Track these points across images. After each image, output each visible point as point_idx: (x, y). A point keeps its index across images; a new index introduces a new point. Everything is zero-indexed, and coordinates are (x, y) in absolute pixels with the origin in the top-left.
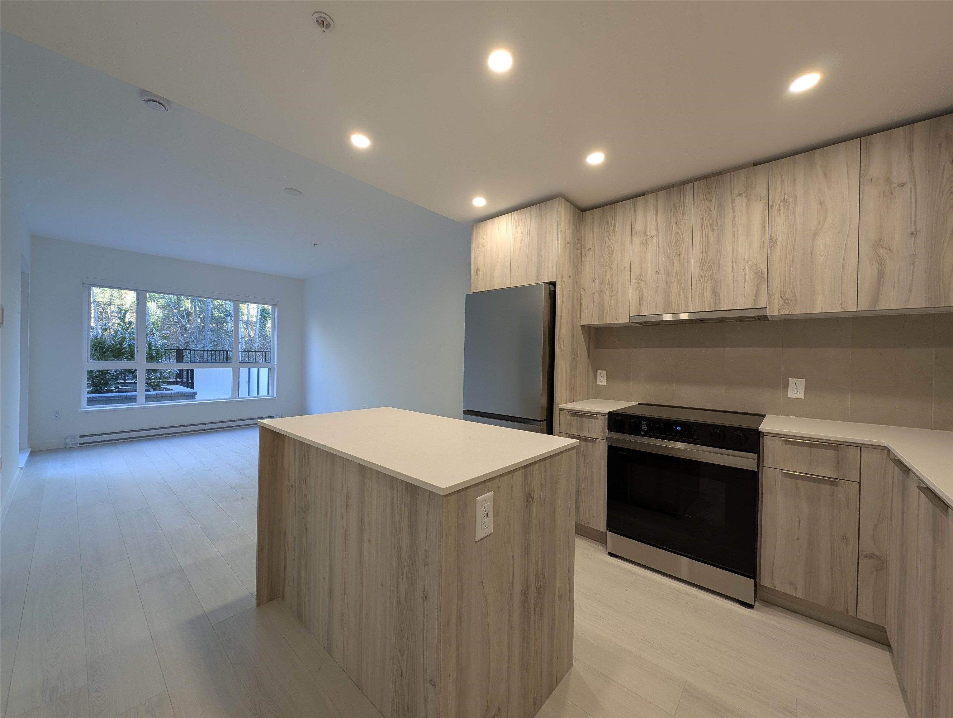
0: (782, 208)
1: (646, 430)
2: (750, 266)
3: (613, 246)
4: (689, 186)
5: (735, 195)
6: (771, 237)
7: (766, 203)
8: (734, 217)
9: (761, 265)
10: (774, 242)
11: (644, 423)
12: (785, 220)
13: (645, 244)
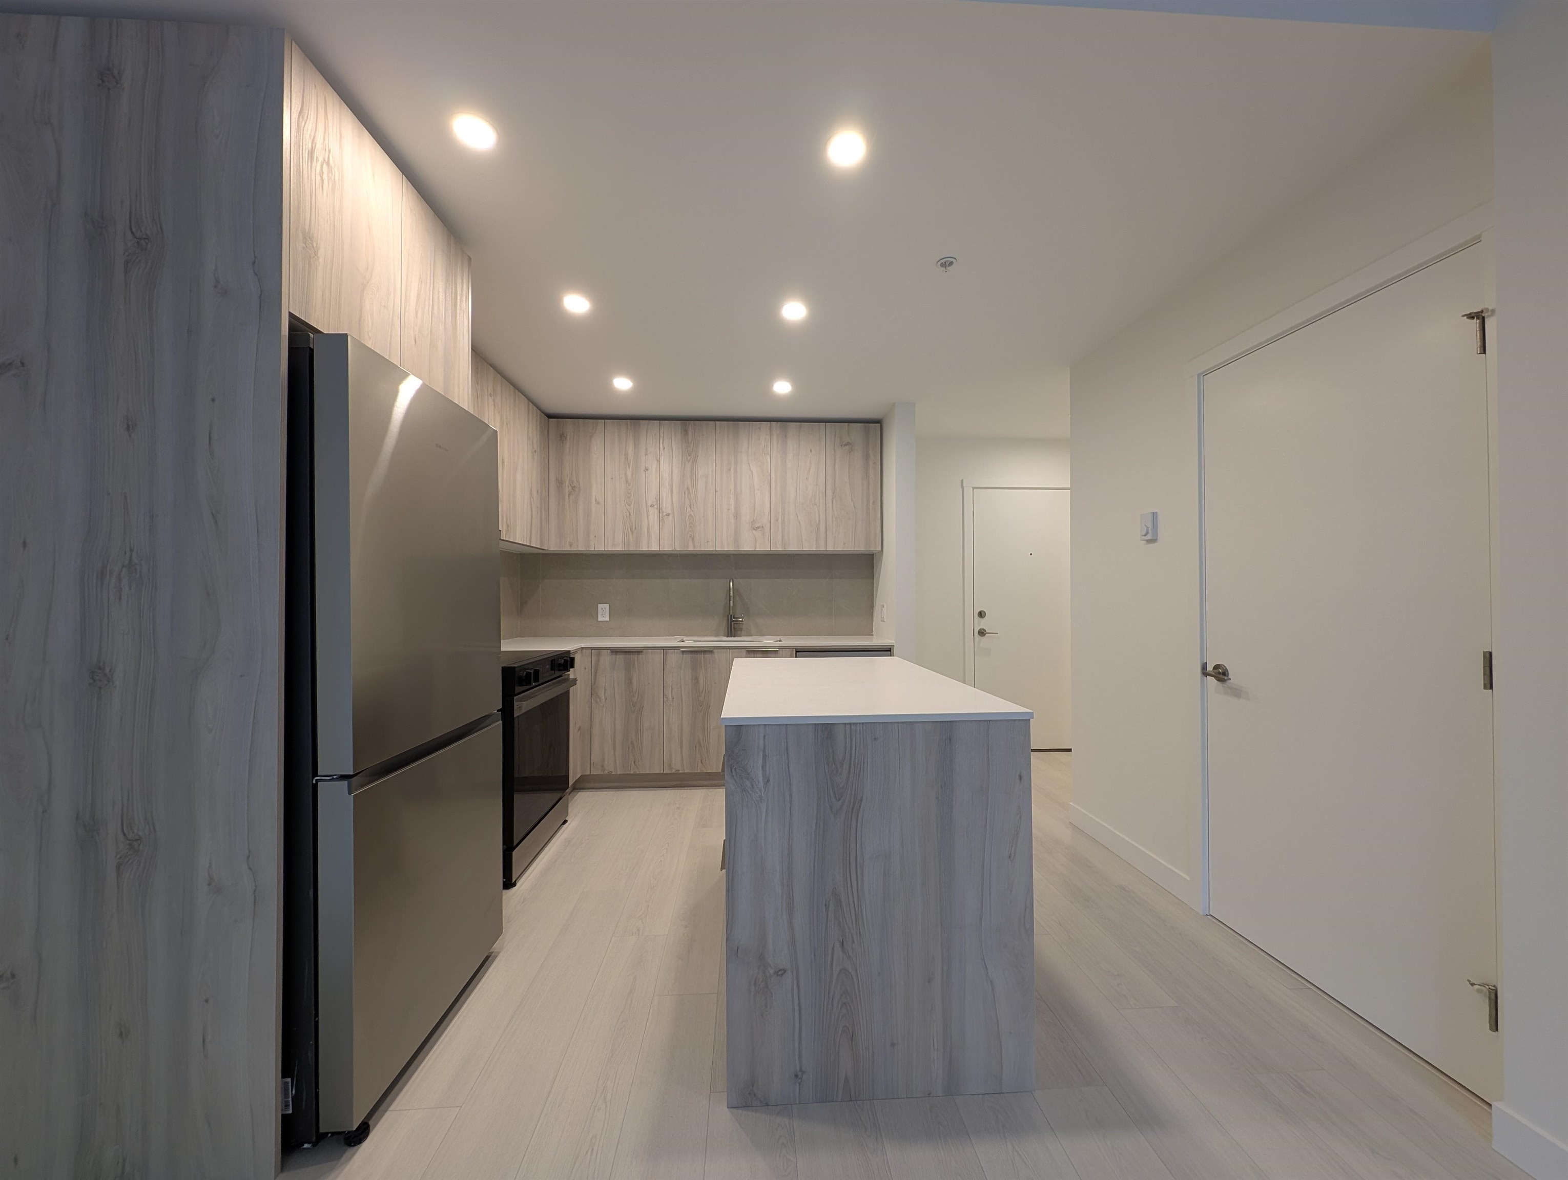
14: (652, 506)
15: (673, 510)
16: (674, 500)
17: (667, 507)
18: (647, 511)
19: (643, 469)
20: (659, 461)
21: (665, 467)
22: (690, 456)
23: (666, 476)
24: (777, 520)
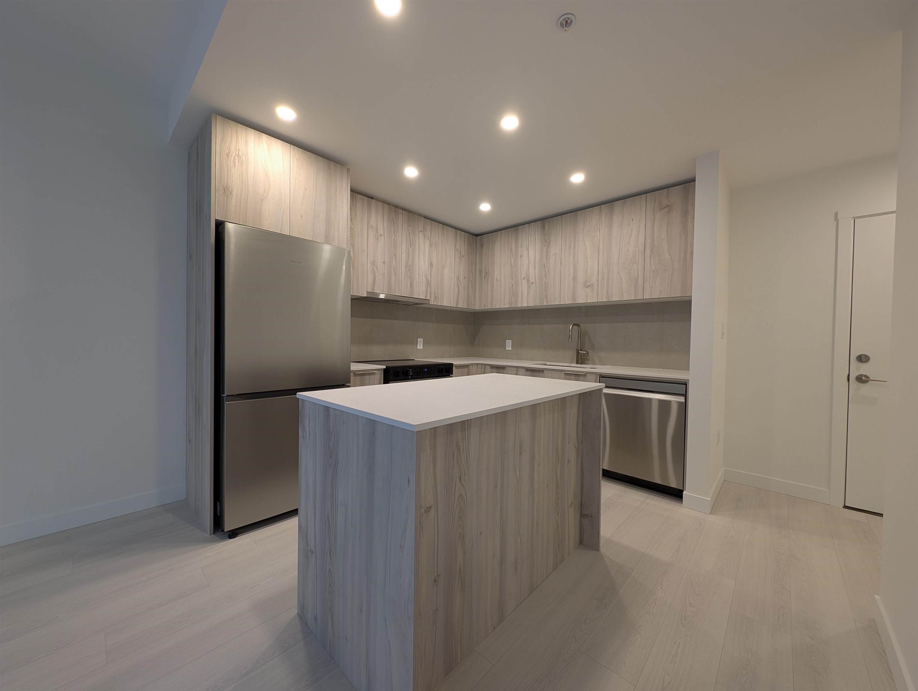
2: (424, 275)
5: (420, 231)
8: (419, 243)
9: (428, 276)
12: (436, 255)
13: (377, 237)
14: (524, 279)
15: (535, 279)
16: (536, 274)
17: (532, 279)
18: (521, 282)
19: (520, 256)
20: (528, 250)
21: (531, 252)
22: (546, 243)
23: (532, 258)
24: (603, 279)
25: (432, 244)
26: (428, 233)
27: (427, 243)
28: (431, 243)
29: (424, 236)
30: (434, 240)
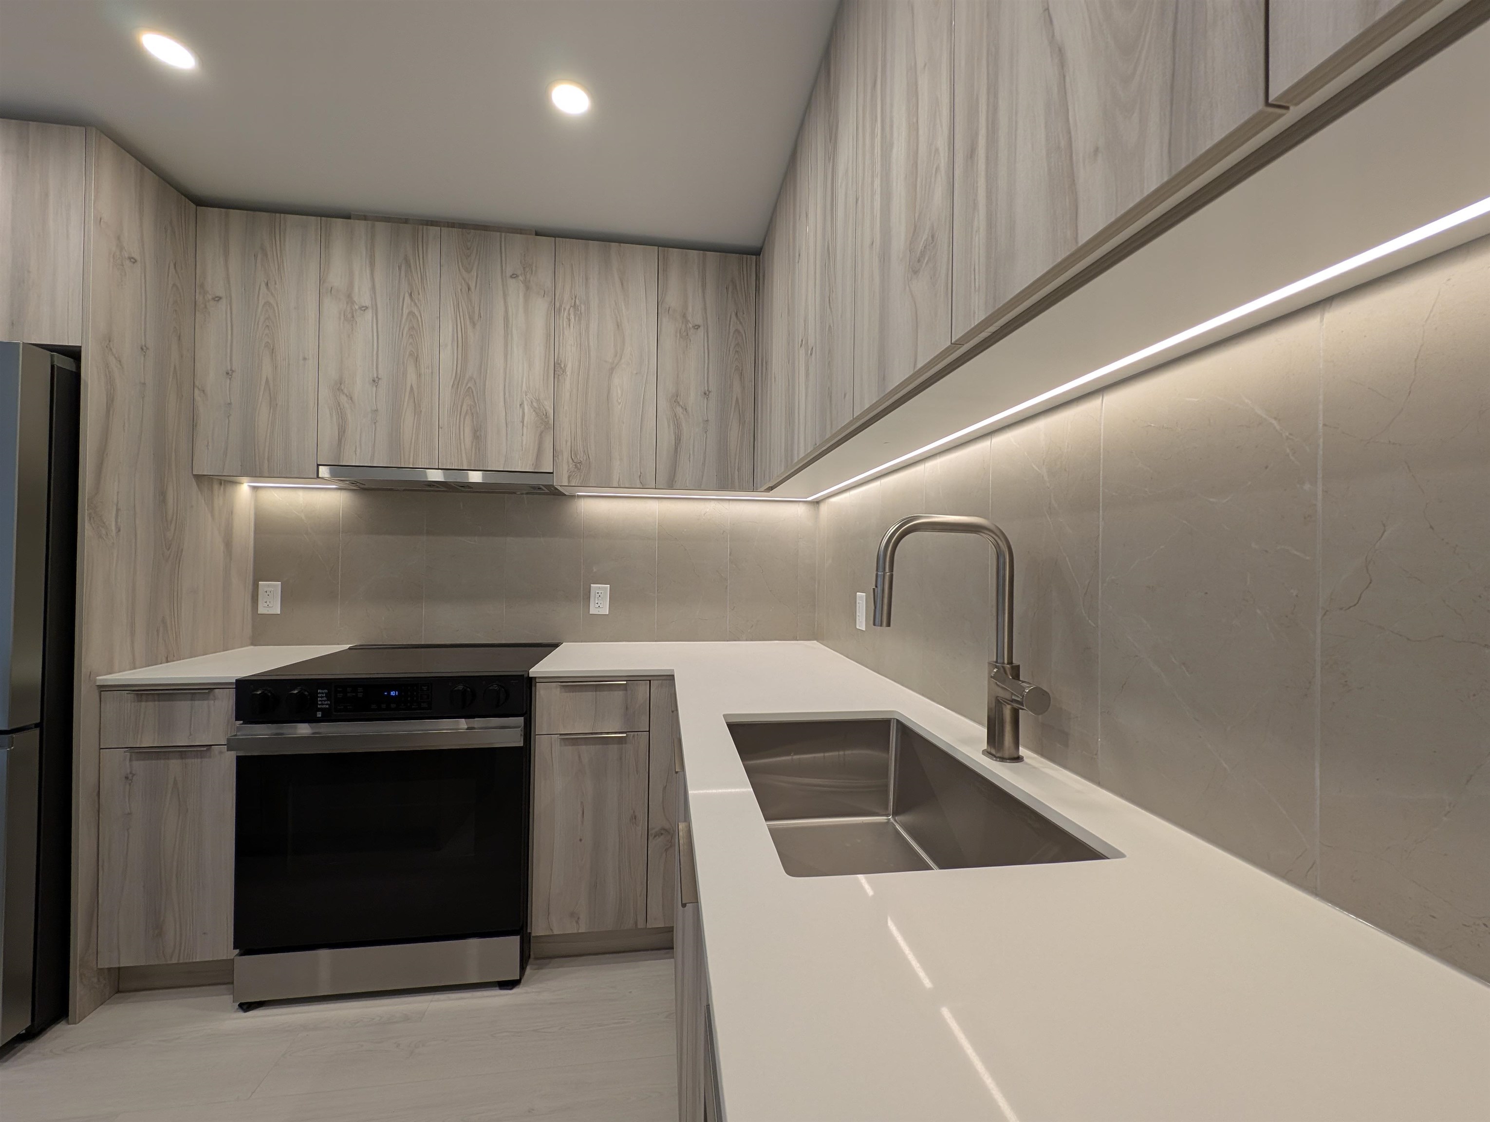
0: (572, 316)
1: (327, 706)
2: (529, 401)
3: (277, 306)
4: (434, 230)
5: (509, 274)
6: (558, 360)
7: (551, 302)
8: (506, 311)
9: (546, 403)
10: (561, 368)
11: (322, 693)
12: (576, 337)
13: (350, 318)
25: (560, 306)
26: (544, 276)
27: (540, 307)
28: (557, 305)
29: (528, 288)
30: (566, 297)
